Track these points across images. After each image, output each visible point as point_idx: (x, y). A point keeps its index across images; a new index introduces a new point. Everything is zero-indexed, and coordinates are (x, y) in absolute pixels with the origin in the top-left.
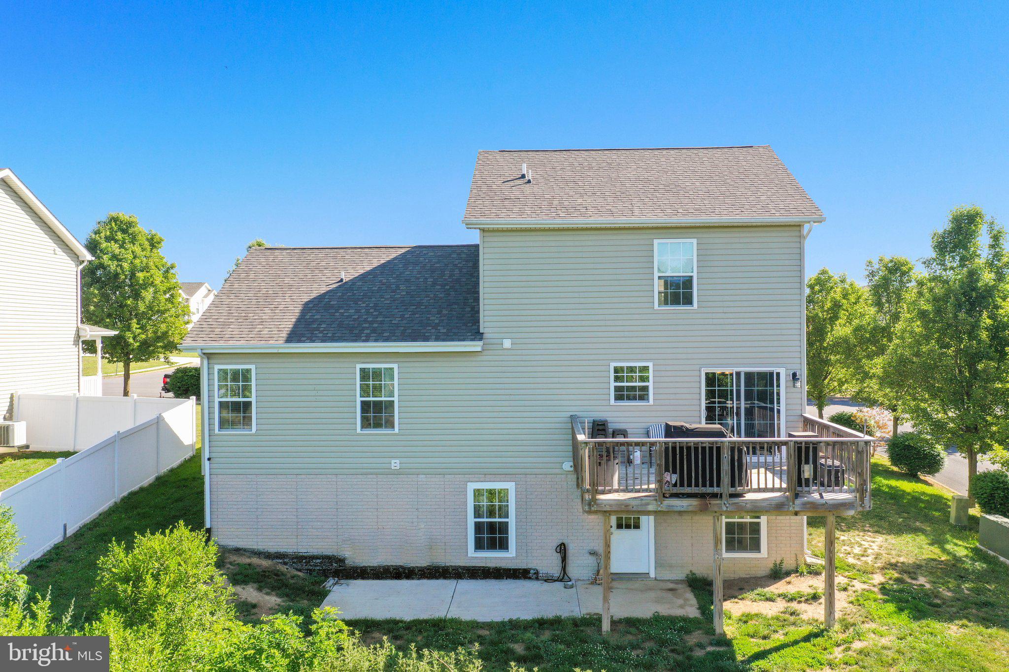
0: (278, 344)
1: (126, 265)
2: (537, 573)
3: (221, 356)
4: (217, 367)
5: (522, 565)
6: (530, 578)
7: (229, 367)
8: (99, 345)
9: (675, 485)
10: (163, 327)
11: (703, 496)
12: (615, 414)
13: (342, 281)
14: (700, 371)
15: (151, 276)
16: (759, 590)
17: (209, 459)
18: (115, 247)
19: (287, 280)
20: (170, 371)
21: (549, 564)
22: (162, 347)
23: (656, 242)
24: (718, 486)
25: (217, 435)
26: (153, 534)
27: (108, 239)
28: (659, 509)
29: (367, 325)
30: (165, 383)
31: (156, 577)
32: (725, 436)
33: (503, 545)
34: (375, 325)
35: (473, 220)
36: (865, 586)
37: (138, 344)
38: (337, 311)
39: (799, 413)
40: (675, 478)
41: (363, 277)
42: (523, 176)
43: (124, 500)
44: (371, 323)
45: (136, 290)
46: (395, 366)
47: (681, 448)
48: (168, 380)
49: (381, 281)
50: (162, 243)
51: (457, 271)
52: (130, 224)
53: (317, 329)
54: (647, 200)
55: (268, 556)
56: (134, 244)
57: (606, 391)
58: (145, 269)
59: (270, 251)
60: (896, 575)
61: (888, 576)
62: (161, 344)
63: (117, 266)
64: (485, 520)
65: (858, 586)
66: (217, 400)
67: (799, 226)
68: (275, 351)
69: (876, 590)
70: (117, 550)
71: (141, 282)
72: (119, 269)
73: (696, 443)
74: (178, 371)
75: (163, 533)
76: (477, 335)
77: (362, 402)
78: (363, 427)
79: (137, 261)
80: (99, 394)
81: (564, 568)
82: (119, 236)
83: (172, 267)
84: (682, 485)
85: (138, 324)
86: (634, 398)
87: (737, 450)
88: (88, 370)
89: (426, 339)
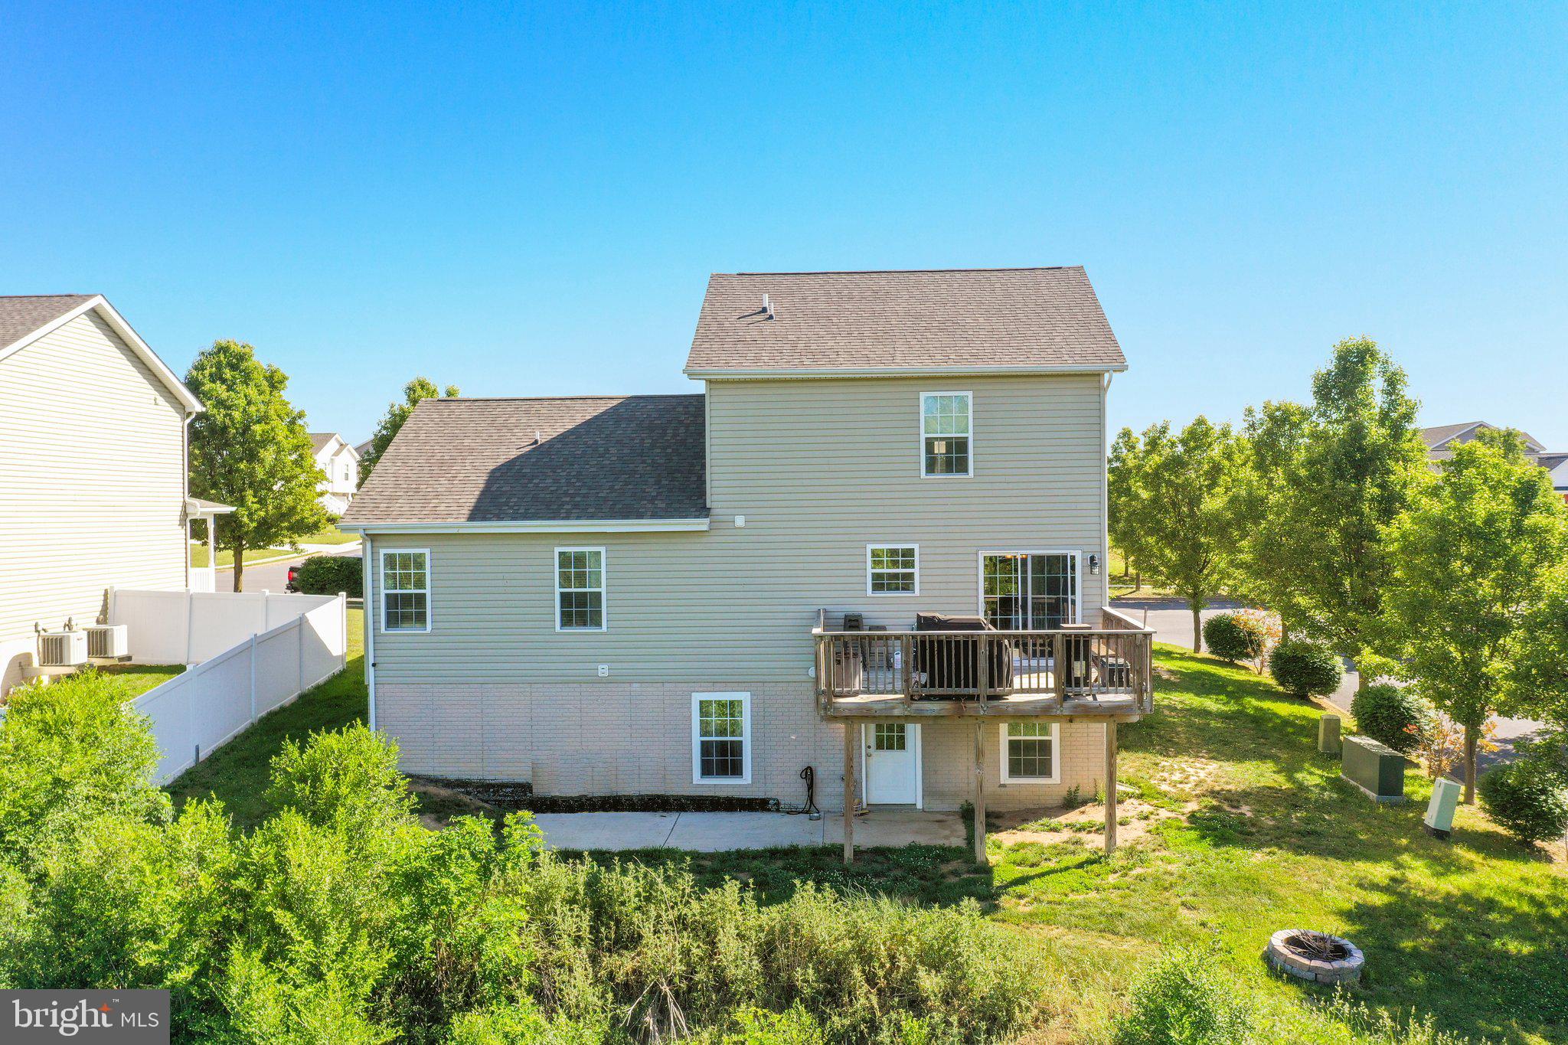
0: (459, 522)
1: (237, 415)
2: (778, 804)
3: (387, 538)
4: (383, 552)
5: (759, 794)
6: (769, 810)
7: (397, 551)
8: (211, 526)
9: (925, 686)
10: (289, 500)
11: (958, 698)
12: (871, 608)
13: (536, 442)
14: (977, 554)
15: (272, 429)
16: (1045, 820)
17: (374, 665)
18: (220, 389)
19: (467, 442)
20: (299, 561)
21: (791, 791)
22: (289, 529)
23: (923, 395)
24: (975, 686)
25: (385, 635)
26: (328, 732)
27: (213, 378)
28: (906, 713)
29: (568, 499)
30: (291, 579)
31: (336, 776)
32: (983, 629)
33: (736, 770)
34: (578, 499)
35: (697, 369)
36: (1172, 815)
37: (255, 524)
38: (530, 481)
39: (1098, 605)
40: (924, 678)
41: (563, 438)
42: (764, 310)
43: (261, 720)
44: (572, 496)
45: (251, 450)
46: (602, 549)
47: (932, 642)
48: (295, 575)
49: (585, 443)
50: (287, 383)
51: (682, 430)
52: (242, 358)
53: (506, 504)
54: (914, 342)
55: (448, 784)
56: (247, 385)
57: (862, 579)
58: (264, 419)
59: (443, 404)
60: (1215, 803)
61: (1203, 804)
62: (286, 524)
63: (225, 416)
64: (714, 738)
65: (1164, 814)
66: (383, 592)
67: (1098, 375)
68: (455, 531)
69: (1184, 818)
70: (291, 749)
71: (258, 438)
72: (227, 421)
73: (947, 636)
74: (310, 562)
75: (340, 732)
76: (703, 511)
77: (562, 594)
78: (563, 624)
79: (252, 409)
80: (212, 589)
81: (811, 798)
82: (228, 374)
83: (301, 416)
84: (932, 685)
85: (255, 496)
86: (897, 589)
87: (995, 644)
88: (196, 560)
89: (640, 516)
